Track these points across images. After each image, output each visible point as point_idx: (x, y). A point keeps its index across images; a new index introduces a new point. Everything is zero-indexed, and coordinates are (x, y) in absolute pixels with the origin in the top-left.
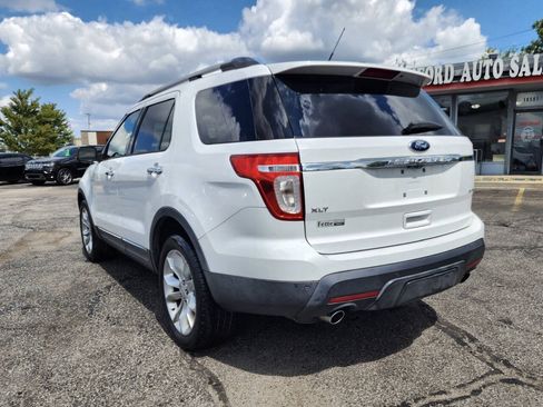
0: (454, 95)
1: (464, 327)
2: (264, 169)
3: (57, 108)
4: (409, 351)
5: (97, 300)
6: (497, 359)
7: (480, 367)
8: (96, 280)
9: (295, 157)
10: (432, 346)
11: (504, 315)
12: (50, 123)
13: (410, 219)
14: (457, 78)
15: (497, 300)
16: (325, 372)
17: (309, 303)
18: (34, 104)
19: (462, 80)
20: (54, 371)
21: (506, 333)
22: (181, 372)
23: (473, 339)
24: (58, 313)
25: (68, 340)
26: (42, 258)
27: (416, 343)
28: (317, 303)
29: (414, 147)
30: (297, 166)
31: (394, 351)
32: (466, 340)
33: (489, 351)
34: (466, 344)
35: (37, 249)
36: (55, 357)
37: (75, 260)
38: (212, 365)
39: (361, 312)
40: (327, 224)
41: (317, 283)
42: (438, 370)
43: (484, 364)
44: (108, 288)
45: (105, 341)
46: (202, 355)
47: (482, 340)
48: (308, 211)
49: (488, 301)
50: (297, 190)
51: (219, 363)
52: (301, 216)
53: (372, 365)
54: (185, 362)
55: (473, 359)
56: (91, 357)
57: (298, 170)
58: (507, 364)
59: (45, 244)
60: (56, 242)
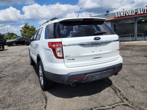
0: (136, 18)
1: (119, 88)
2: (54, 46)
3: (34, 27)
4: (99, 94)
5: (29, 75)
6: (124, 98)
7: (118, 100)
8: (30, 70)
9: (61, 43)
10: (107, 93)
11: (133, 85)
12: (32, 30)
13: (95, 58)
14: (136, 13)
15: (133, 80)
16: (74, 98)
17: (65, 80)
18: (29, 26)
19: (138, 14)
20: (12, 92)
21: (131, 90)
22: (39, 95)
23: (120, 91)
24: (19, 78)
25: (18, 85)
26: (21, 64)
27: (102, 92)
28: (67, 80)
29: (95, 39)
30: (61, 45)
31: (95, 93)
32: (118, 92)
33: (123, 95)
34: (117, 93)
35: (22, 61)
36: (14, 89)
37: (28, 64)
38: (47, 93)
39: (81, 83)
40: (70, 60)
41: (66, 75)
42: (105, 100)
43: (120, 99)
44: (32, 72)
45: (26, 85)
46: (45, 91)
47: (122, 92)
48: (64, 56)
49: (130, 80)
50: (61, 51)
51: (49, 93)
52: (63, 58)
53: (88, 97)
54: (41, 92)
55: (117, 97)
56: (21, 89)
57: (61, 46)
58: (127, 100)
59: (23, 60)
60: (26, 60)
